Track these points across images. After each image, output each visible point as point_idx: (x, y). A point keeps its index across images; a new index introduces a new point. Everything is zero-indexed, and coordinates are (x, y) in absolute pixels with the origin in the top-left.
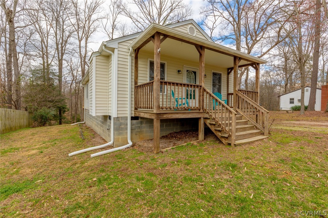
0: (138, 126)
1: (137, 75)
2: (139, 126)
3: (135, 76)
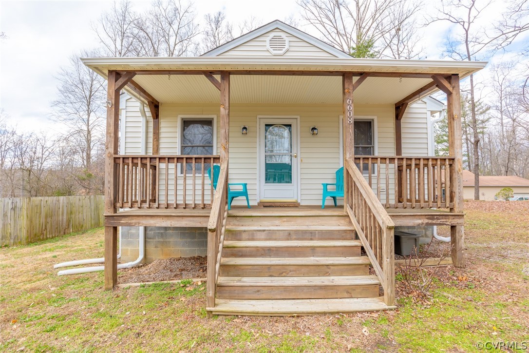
0: (159, 233)
1: (158, 146)
2: (162, 233)
3: (153, 149)
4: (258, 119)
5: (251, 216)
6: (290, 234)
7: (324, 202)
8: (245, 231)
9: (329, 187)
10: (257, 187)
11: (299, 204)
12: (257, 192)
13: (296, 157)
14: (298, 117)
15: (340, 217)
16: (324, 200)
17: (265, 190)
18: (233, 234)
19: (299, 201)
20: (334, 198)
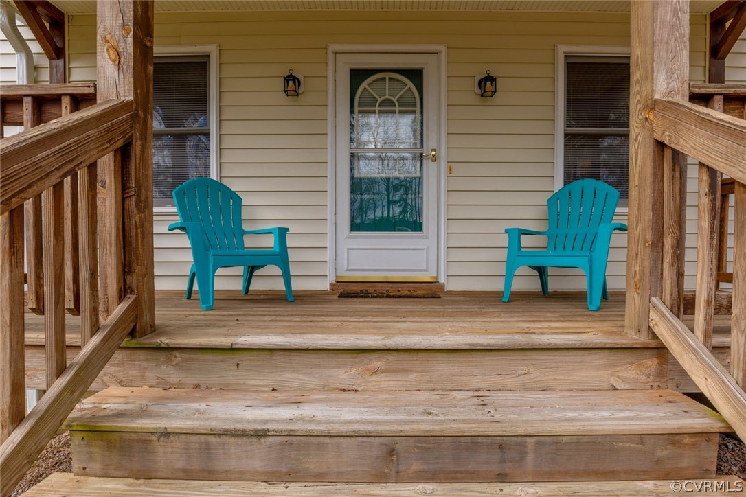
4: (330, 56)
5: (232, 350)
6: (391, 451)
7: (508, 283)
8: (165, 434)
9: (526, 241)
10: (328, 242)
11: (442, 287)
12: (328, 256)
13: (435, 159)
14: (443, 48)
15: (621, 354)
16: (509, 277)
17: (349, 249)
18: (110, 445)
19: (442, 280)
20: (541, 271)
